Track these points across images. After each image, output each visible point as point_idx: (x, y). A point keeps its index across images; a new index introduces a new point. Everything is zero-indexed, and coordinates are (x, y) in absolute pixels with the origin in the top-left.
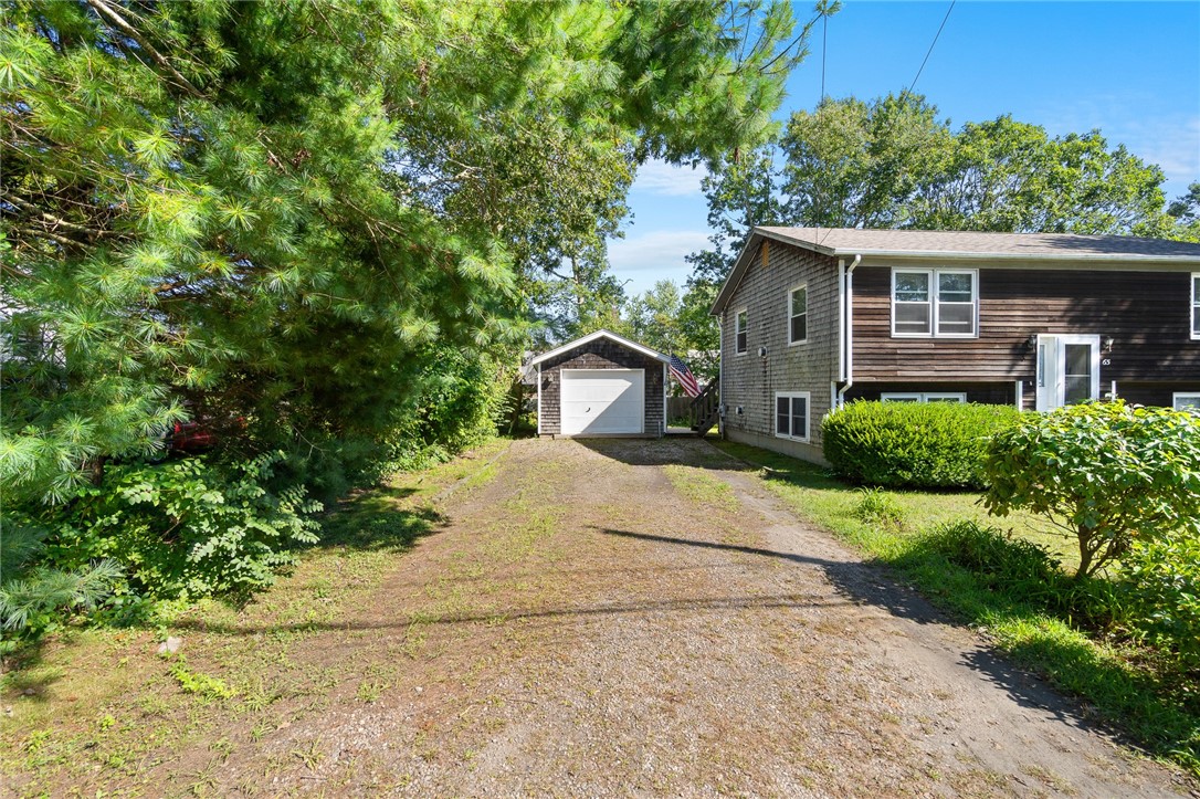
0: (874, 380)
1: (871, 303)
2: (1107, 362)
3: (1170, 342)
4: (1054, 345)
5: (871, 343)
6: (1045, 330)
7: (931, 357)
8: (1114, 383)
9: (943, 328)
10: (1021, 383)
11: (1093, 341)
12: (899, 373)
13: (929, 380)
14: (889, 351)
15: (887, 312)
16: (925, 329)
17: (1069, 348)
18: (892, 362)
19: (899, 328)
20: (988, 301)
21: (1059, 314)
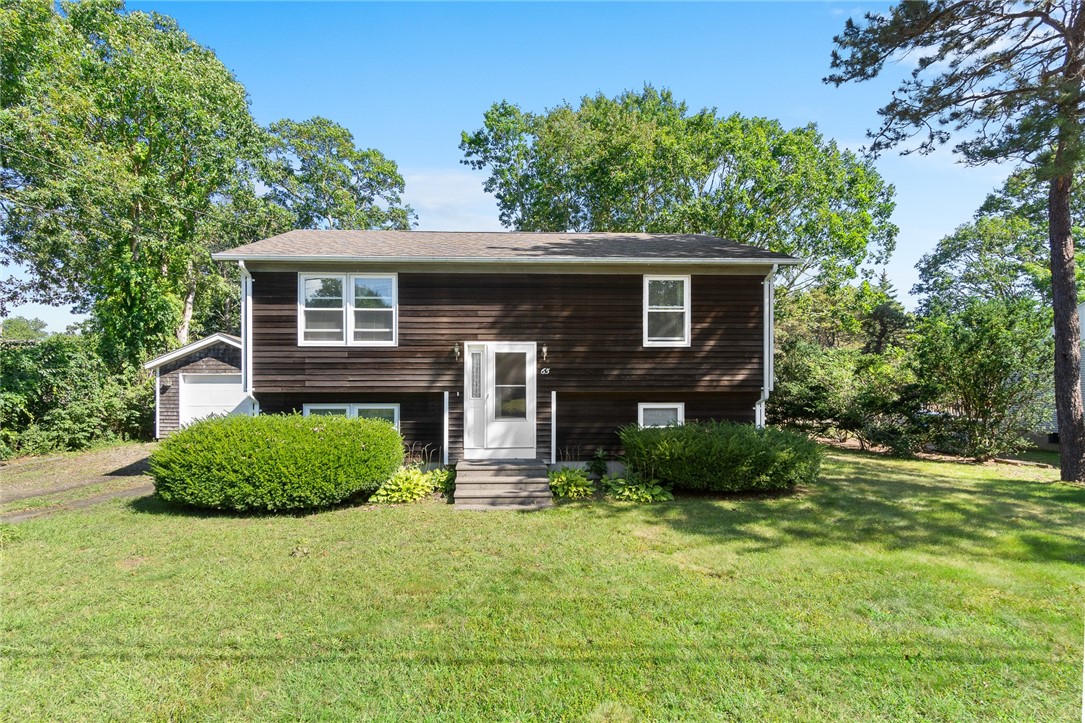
0: (279, 390)
1: (275, 310)
2: (546, 371)
3: (619, 349)
4: (482, 354)
5: (276, 353)
6: (474, 337)
7: (345, 366)
8: (554, 394)
9: (357, 336)
10: (446, 394)
11: (529, 349)
12: (307, 384)
13: (342, 390)
14: (297, 360)
15: (293, 320)
16: (339, 336)
17: (500, 358)
18: (301, 372)
19: (307, 336)
20: (409, 308)
21: (490, 320)
